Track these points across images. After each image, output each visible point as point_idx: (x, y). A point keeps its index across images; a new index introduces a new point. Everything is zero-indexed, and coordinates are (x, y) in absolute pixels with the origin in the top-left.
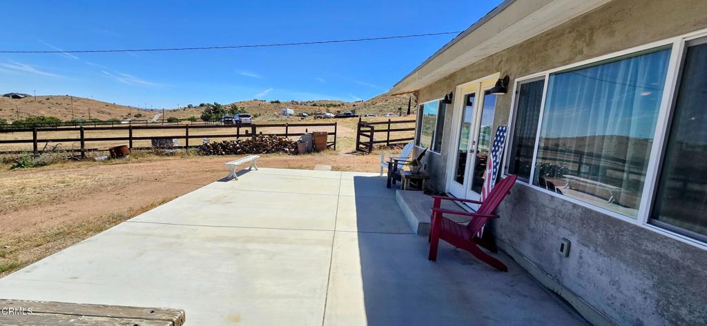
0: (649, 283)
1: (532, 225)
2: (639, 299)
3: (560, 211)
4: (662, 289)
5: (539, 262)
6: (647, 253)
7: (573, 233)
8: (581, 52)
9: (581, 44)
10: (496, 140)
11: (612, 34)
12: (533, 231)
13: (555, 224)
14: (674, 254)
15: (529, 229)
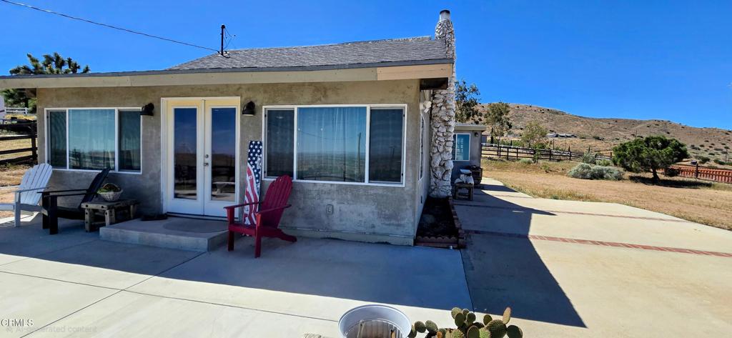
0: (374, 207)
1: (302, 206)
2: (371, 215)
3: (322, 191)
4: (379, 207)
5: (310, 226)
6: (371, 195)
7: (333, 200)
8: (320, 99)
9: (319, 95)
10: (251, 152)
11: (337, 94)
12: (303, 209)
13: (320, 199)
14: (380, 192)
15: (300, 209)
